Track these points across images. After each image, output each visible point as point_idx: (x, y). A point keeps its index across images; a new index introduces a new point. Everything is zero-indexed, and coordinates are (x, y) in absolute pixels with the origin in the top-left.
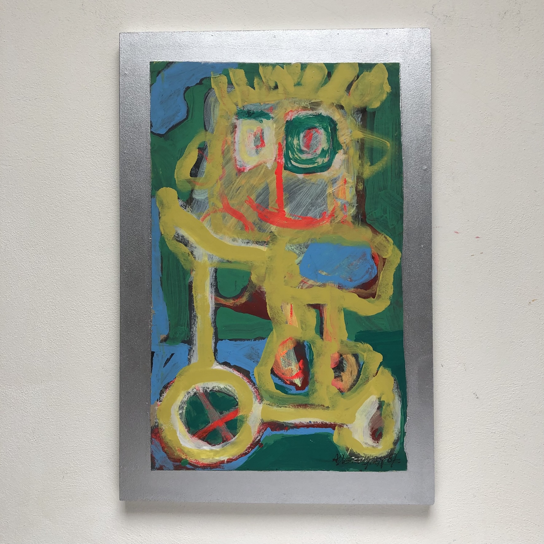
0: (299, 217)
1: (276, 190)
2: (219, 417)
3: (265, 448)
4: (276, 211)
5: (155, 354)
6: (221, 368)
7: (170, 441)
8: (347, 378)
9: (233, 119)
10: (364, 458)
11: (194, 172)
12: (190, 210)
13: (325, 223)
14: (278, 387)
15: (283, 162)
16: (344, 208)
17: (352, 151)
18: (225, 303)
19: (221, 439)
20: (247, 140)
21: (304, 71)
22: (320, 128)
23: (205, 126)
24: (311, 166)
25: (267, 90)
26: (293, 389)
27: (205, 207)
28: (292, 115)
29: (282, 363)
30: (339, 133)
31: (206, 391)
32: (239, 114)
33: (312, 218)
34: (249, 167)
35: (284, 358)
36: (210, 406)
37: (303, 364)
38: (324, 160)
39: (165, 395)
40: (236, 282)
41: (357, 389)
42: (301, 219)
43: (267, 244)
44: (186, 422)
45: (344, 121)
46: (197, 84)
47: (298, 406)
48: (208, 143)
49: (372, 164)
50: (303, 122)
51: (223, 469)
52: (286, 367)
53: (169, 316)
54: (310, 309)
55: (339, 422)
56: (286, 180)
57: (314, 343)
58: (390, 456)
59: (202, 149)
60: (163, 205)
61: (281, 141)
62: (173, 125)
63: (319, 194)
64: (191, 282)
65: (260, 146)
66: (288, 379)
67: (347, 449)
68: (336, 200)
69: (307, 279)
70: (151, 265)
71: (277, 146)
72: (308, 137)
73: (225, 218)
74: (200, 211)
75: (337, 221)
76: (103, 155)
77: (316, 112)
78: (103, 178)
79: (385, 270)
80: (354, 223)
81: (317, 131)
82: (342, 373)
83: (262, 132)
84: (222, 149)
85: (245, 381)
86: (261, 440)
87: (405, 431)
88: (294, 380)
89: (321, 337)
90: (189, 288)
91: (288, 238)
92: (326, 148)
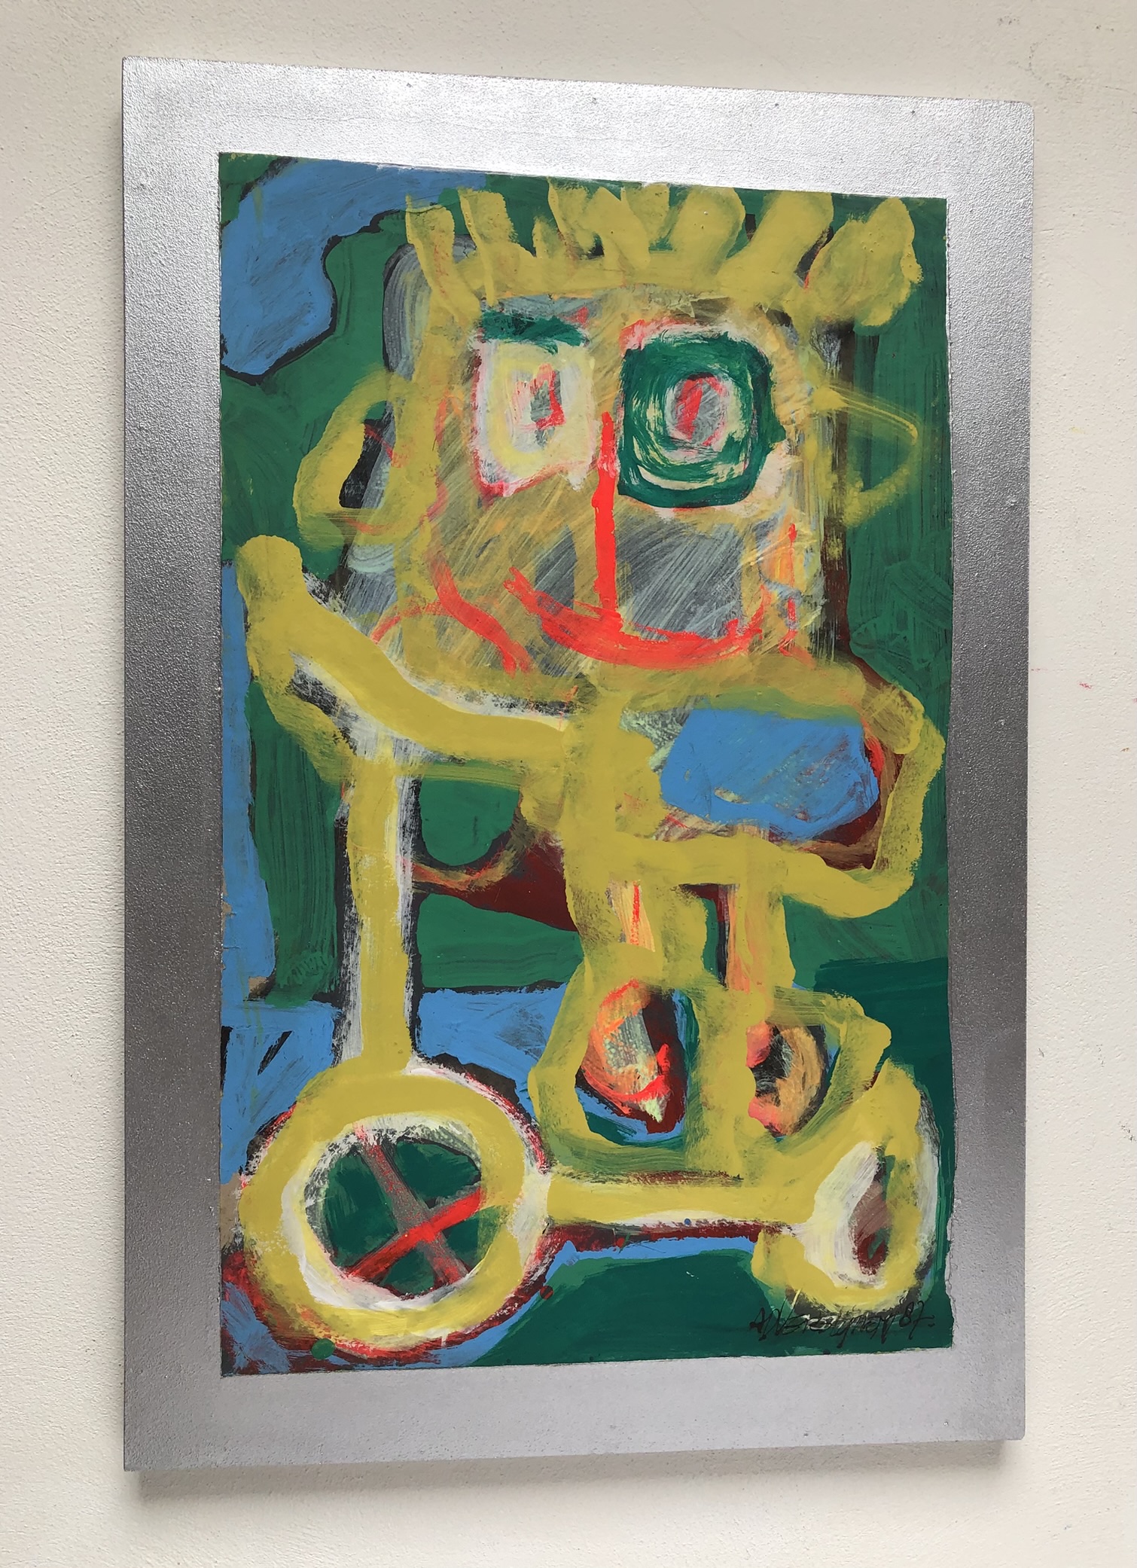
0: (661, 633)
1: (594, 553)
2: (425, 1214)
3: (558, 1300)
4: (595, 615)
5: (232, 1035)
6: (432, 1072)
7: (278, 1289)
8: (793, 1094)
9: (472, 338)
10: (835, 1318)
11: (351, 491)
12: (341, 607)
13: (734, 652)
14: (596, 1123)
15: (615, 472)
16: (787, 609)
17: (812, 446)
18: (442, 883)
19: (432, 1278)
20: (511, 403)
21: (680, 208)
22: (724, 377)
23: (386, 356)
24: (696, 485)
25: (570, 257)
26: (641, 1132)
27: (385, 599)
28: (643, 335)
29: (608, 1055)
30: (777, 394)
31: (386, 1140)
32: (486, 324)
33: (698, 637)
34: (516, 483)
35: (614, 1039)
36: (398, 1184)
37: (669, 1056)
38: (732, 470)
39: (263, 1154)
40: (476, 820)
41: (819, 1124)
42: (666, 641)
43: (567, 711)
44: (326, 1231)
45: (792, 358)
46: (364, 230)
47: (654, 1176)
48: (395, 409)
49: (868, 486)
50: (676, 358)
51: (437, 1364)
52: (619, 1067)
53: (276, 921)
54: (689, 900)
55: (767, 1219)
56: (624, 525)
57: (699, 996)
58: (907, 1308)
59: (378, 426)
60: (256, 588)
61: (608, 408)
62: (291, 350)
63: (718, 567)
64: (343, 819)
65: (550, 421)
66: (624, 1101)
67: (789, 1294)
68: (766, 586)
69: (682, 814)
70: (220, 770)
71: (598, 424)
72: (689, 399)
73: (445, 630)
74: (369, 610)
75: (769, 647)
76: (72, 433)
77: (710, 328)
78: (71, 504)
79: (899, 788)
80: (815, 654)
81: (714, 386)
82: (778, 1081)
83: (556, 380)
84: (438, 427)
85: (500, 1108)
86: (547, 1278)
87: (949, 1239)
88: (643, 1102)
89: (720, 979)
90: (336, 838)
91: (628, 695)
92: (739, 436)
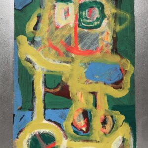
1: (74, 37)
2: (46, 146)
4: (74, 47)
5: (15, 116)
6: (47, 122)
8: (108, 127)
9: (54, 3)
11: (35, 28)
12: (33, 46)
13: (98, 53)
14: (74, 131)
15: (78, 23)
16: (107, 46)
17: (111, 19)
18: (49, 91)
20: (60, 13)
22: (96, 8)
23: (40, 6)
24: (91, 25)
26: (82, 133)
27: (40, 45)
28: (82, 1)
29: (77, 120)
30: (105, 10)
31: (40, 133)
33: (92, 51)
34: (61, 26)
35: (78, 118)
36: (42, 141)
37: (87, 121)
38: (97, 23)
39: (20, 135)
40: (55, 81)
41: (113, 133)
42: (86, 51)
43: (70, 63)
45: (107, 4)
47: (84, 141)
48: (42, 14)
49: (120, 25)
50: (88, 5)
52: (78, 122)
53: (22, 97)
54: (90, 94)
56: (79, 32)
57: (92, 110)
59: (39, 17)
60: (20, 43)
61: (77, 13)
63: (95, 39)
64: (33, 81)
65: (67, 15)
66: (79, 128)
68: (103, 42)
69: (89, 80)
71: (75, 16)
72: (90, 12)
73: (50, 50)
74: (37, 47)
75: (104, 52)
79: (126, 76)
80: (111, 53)
81: (94, 9)
82: (105, 125)
83: (68, 9)
84: (49, 17)
85: (59, 129)
88: (82, 128)
89: (95, 108)
90: (32, 84)
91: (80, 60)
92: (98, 17)
